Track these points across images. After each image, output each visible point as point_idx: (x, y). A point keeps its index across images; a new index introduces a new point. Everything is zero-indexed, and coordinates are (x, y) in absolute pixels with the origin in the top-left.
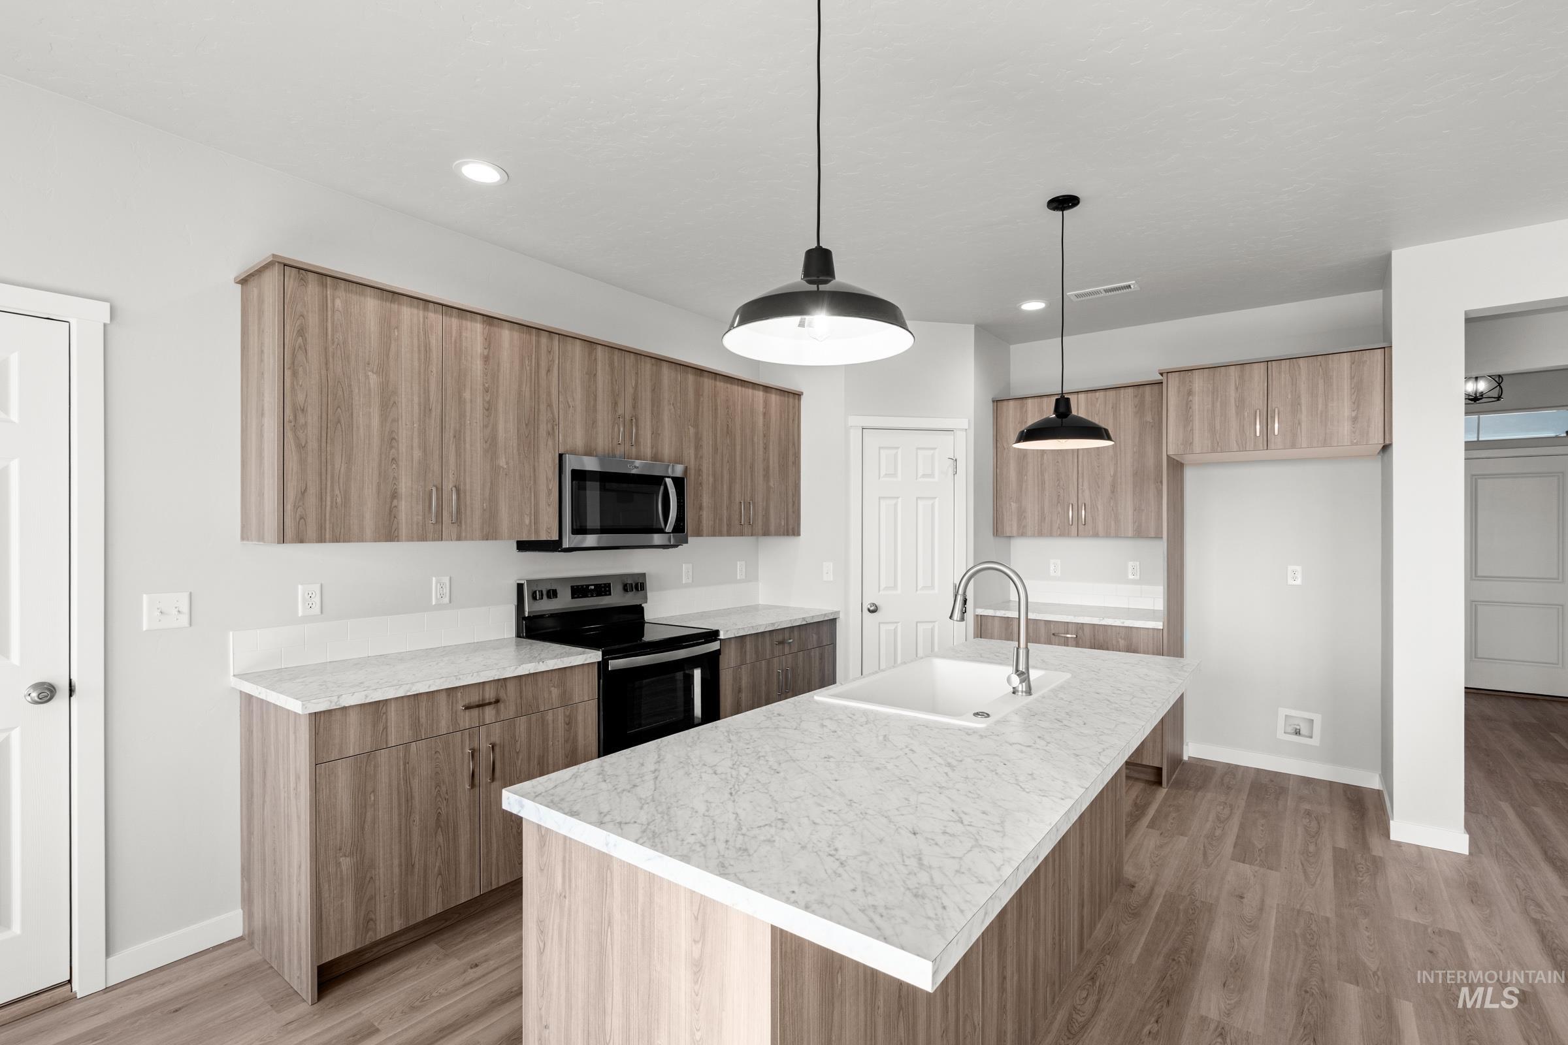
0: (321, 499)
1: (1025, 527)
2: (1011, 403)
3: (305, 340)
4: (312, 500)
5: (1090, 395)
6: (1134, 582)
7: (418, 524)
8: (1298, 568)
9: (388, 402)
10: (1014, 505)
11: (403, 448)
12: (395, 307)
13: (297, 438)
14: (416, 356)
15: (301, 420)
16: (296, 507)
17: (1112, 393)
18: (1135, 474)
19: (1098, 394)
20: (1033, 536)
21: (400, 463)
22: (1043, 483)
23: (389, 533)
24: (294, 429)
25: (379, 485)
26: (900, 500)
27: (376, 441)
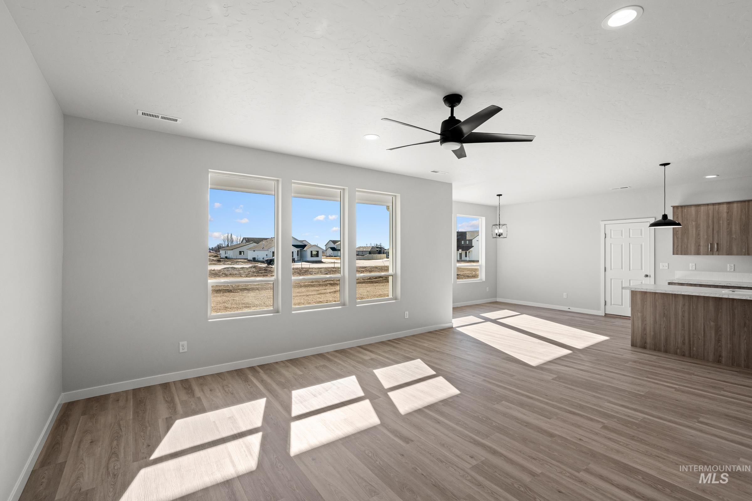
0: (682, 247)
3: (678, 219)
4: (680, 247)
7: (706, 252)
9: (697, 227)
11: (701, 236)
12: (699, 208)
13: (676, 236)
14: (705, 216)
15: (677, 233)
16: (676, 249)
21: (701, 239)
23: (698, 253)
24: (676, 235)
25: (695, 244)
27: (694, 235)
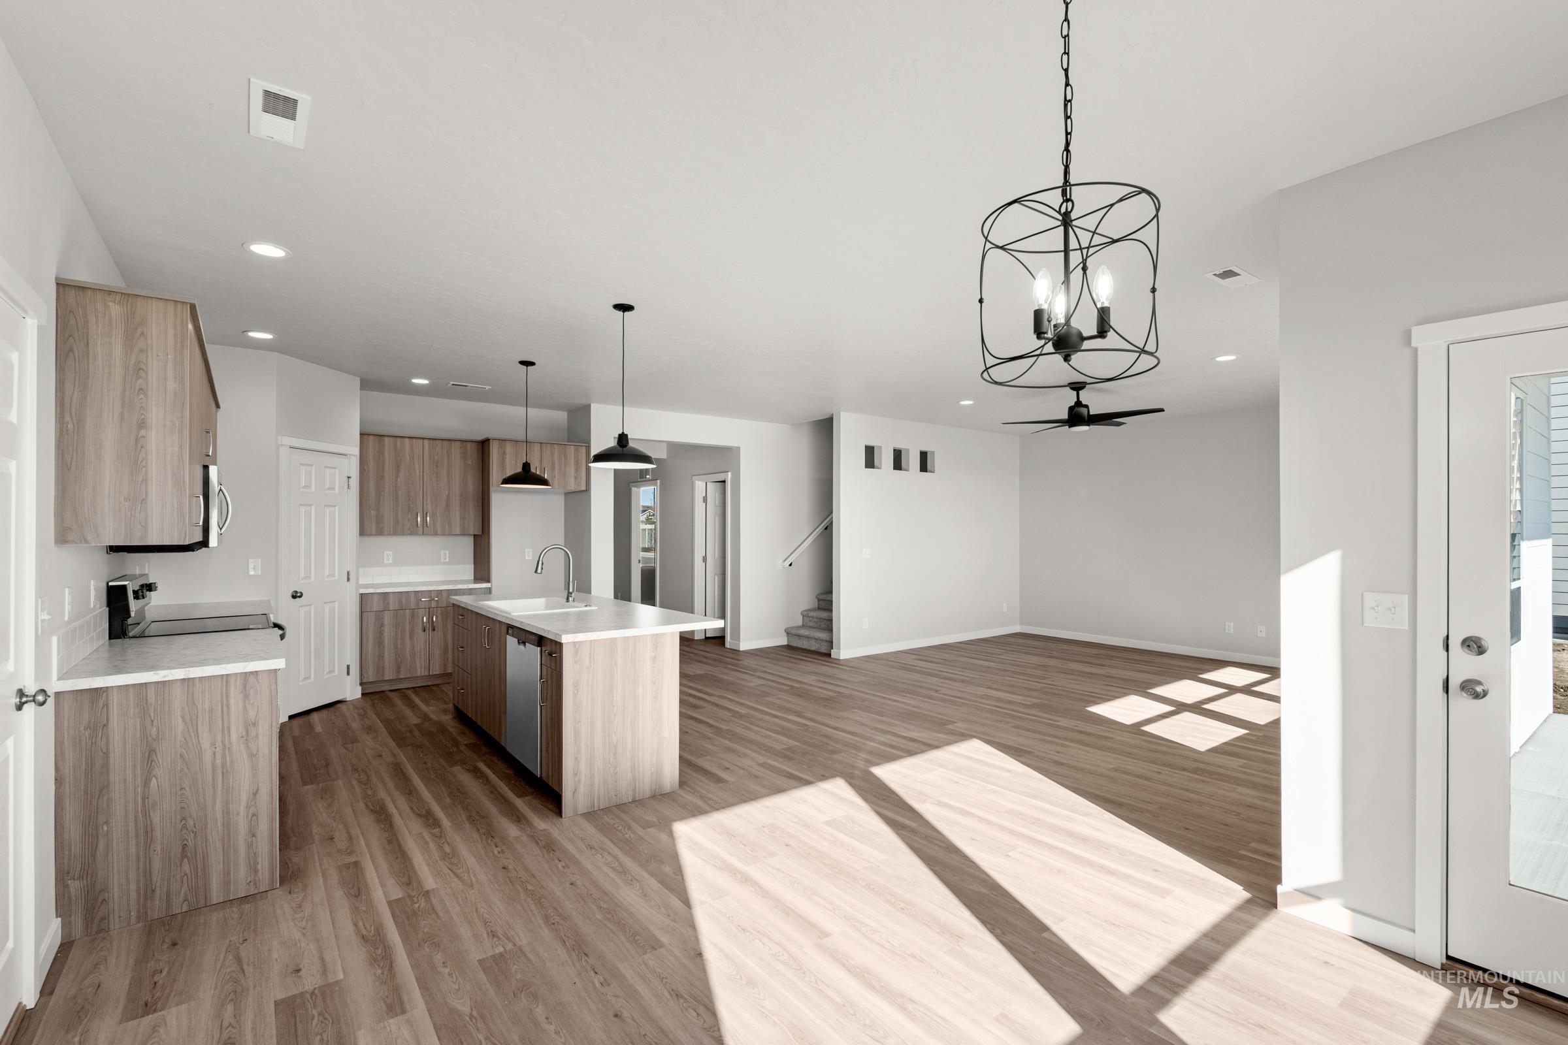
1: (382, 528)
2: (371, 437)
5: (431, 441)
6: (445, 563)
8: (531, 550)
10: (373, 512)
17: (446, 443)
18: (461, 495)
19: (437, 442)
20: (389, 535)
22: (397, 497)
26: (313, 507)
